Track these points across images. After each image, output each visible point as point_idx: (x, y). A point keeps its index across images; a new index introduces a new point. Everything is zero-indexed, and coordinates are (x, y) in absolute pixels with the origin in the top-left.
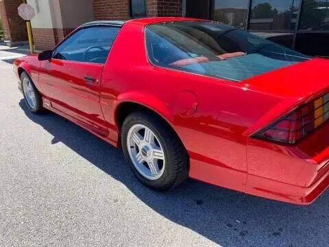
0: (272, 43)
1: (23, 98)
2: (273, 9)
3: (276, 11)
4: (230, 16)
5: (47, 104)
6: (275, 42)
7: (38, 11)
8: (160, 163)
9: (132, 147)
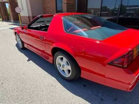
0: (109, 21)
1: (17, 43)
2: (108, 8)
3: (109, 9)
4: (92, 11)
5: (26, 46)
6: (110, 21)
7: (23, 9)
8: (69, 71)
9: (58, 64)
